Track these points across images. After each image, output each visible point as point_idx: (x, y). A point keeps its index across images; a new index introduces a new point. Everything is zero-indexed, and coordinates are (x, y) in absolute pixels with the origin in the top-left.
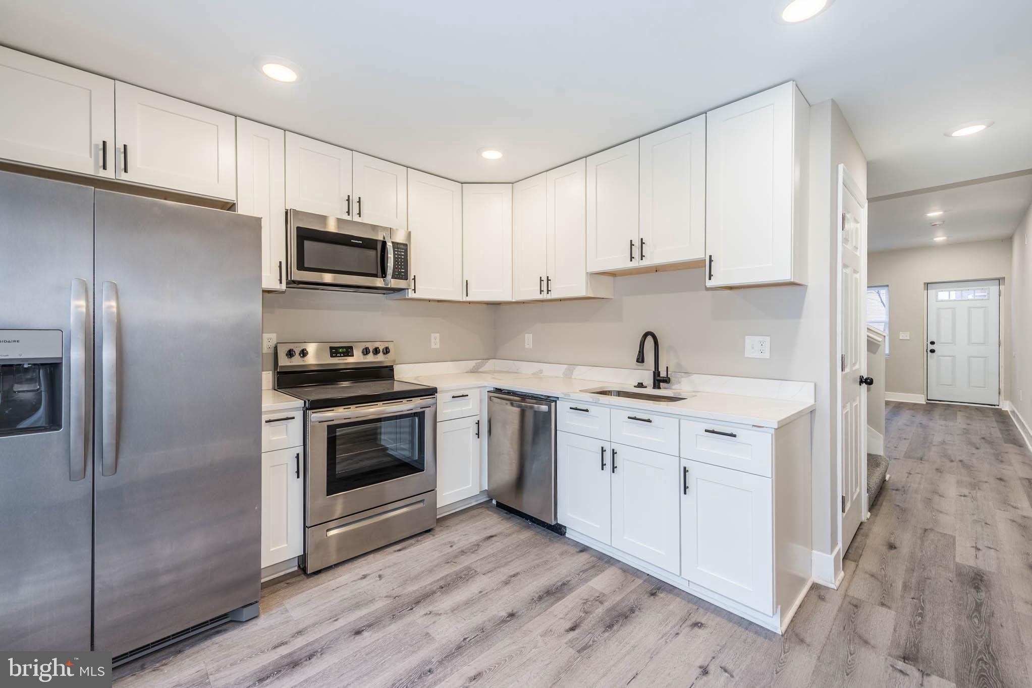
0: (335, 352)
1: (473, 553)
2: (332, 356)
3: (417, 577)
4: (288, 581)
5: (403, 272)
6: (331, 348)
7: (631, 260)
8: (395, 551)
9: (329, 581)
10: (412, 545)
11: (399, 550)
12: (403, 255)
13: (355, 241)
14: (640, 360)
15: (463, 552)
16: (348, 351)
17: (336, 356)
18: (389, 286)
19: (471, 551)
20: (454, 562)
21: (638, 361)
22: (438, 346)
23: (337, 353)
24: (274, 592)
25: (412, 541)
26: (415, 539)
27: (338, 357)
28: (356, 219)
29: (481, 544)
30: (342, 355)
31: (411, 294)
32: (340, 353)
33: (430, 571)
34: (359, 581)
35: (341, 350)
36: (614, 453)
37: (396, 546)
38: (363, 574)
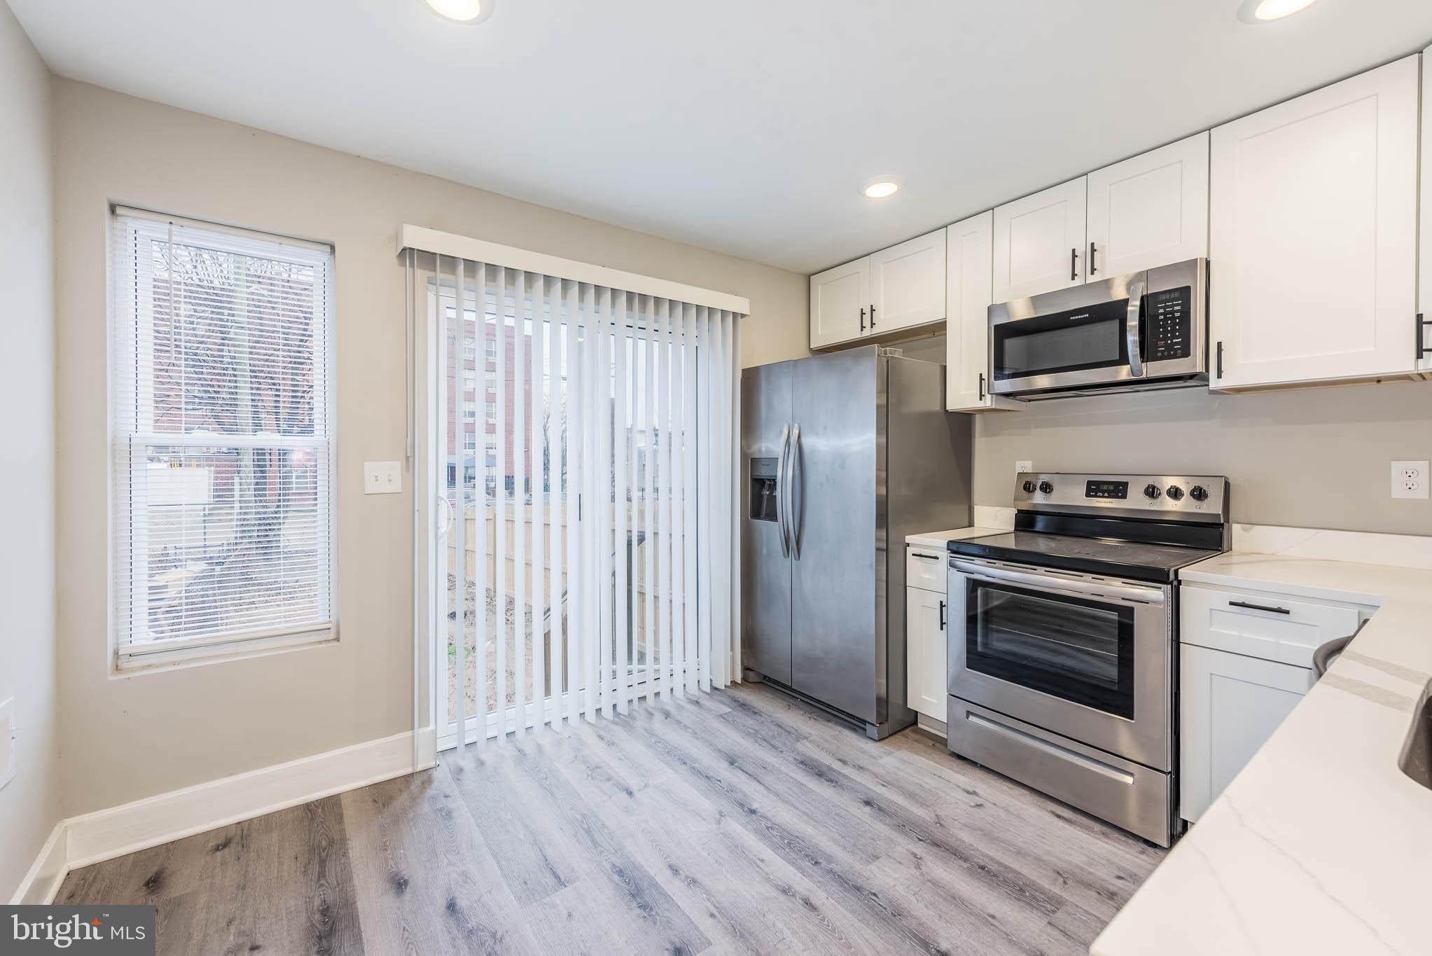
0: (1094, 488)
2: (1088, 495)
4: (938, 745)
5: (1177, 343)
6: (1090, 483)
8: (1053, 813)
9: (950, 769)
10: (1088, 828)
11: (1059, 816)
12: (1177, 311)
13: (1076, 317)
16: (1119, 490)
17: (1095, 496)
18: (1144, 376)
20: (1066, 882)
23: (1096, 491)
24: (917, 741)
25: (1097, 827)
26: (1105, 829)
27: (1100, 497)
28: (1091, 279)
30: (1106, 495)
31: (1214, 383)
32: (1103, 492)
34: (960, 790)
35: (1105, 487)
37: (1071, 812)
38: (977, 791)
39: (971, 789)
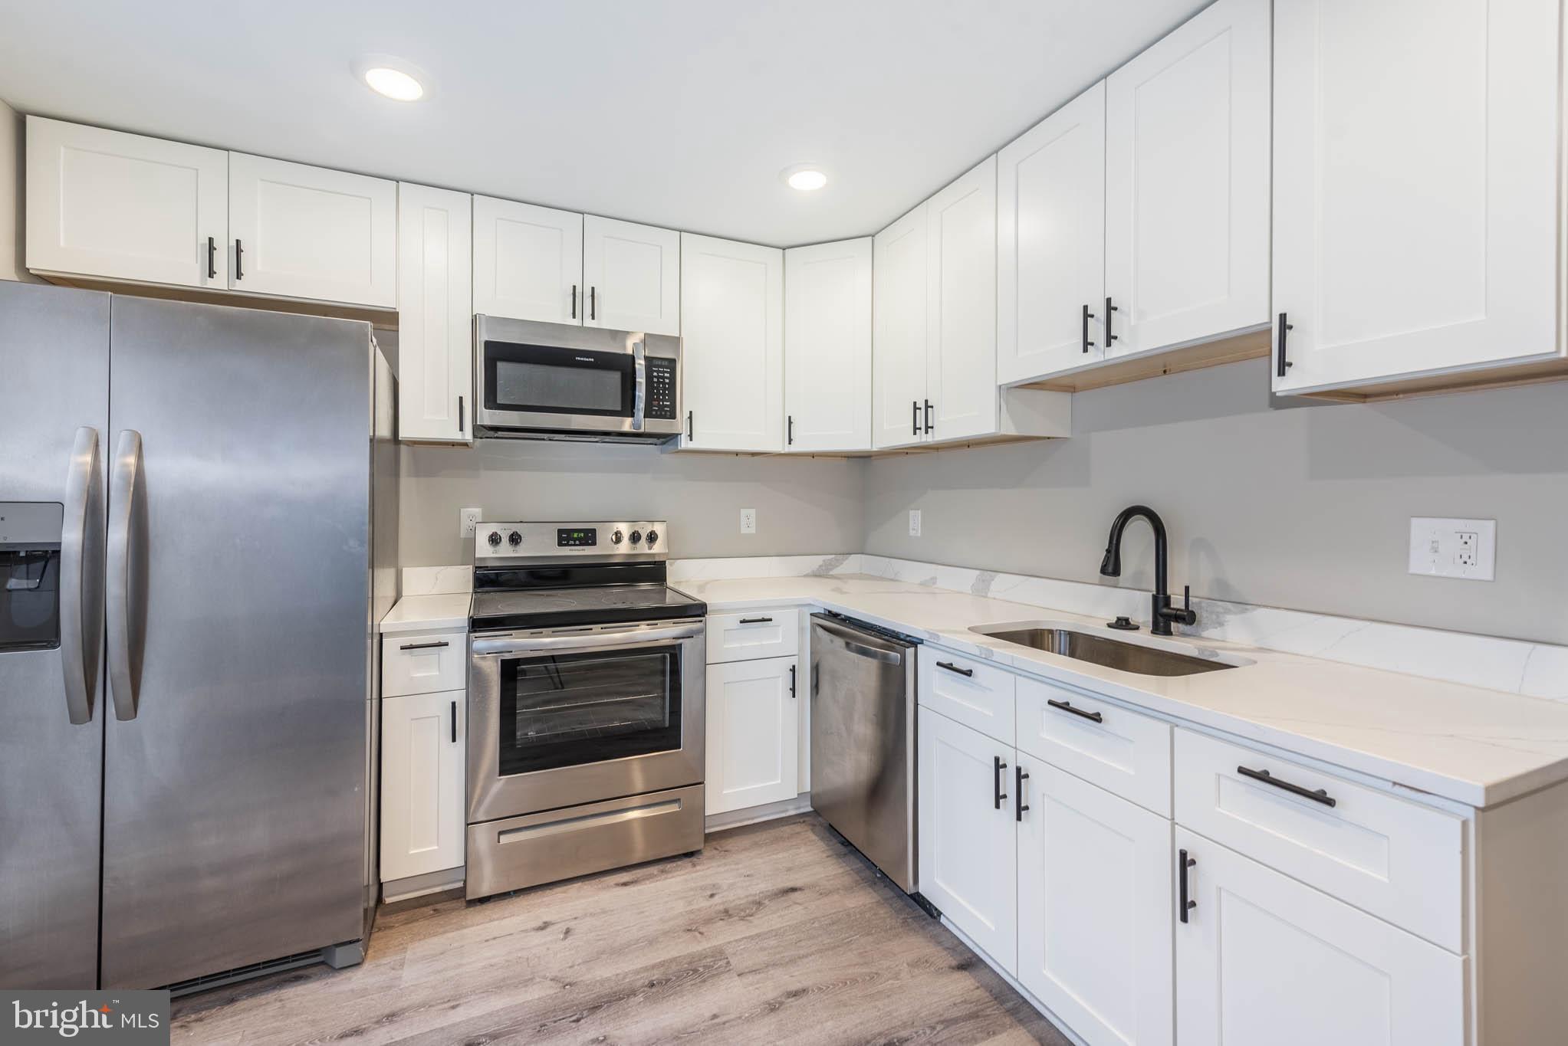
0: (565, 537)
1: (742, 919)
2: (560, 544)
3: (619, 952)
5: (666, 406)
6: (560, 532)
7: (1085, 350)
8: (617, 885)
9: (491, 921)
10: (650, 877)
11: (625, 884)
12: (667, 378)
14: (1110, 569)
15: (727, 913)
16: (588, 537)
17: (567, 545)
18: (642, 430)
19: (743, 914)
20: (700, 933)
21: (1104, 571)
22: (752, 530)
23: (568, 539)
24: (407, 922)
25: (653, 870)
26: (660, 867)
27: (571, 545)
28: (589, 323)
29: (767, 902)
30: (577, 542)
31: (684, 443)
32: (575, 540)
33: (652, 942)
34: (533, 933)
35: (575, 535)
36: (1020, 776)
37: (625, 874)
38: (546, 919)
39: (539, 923)
